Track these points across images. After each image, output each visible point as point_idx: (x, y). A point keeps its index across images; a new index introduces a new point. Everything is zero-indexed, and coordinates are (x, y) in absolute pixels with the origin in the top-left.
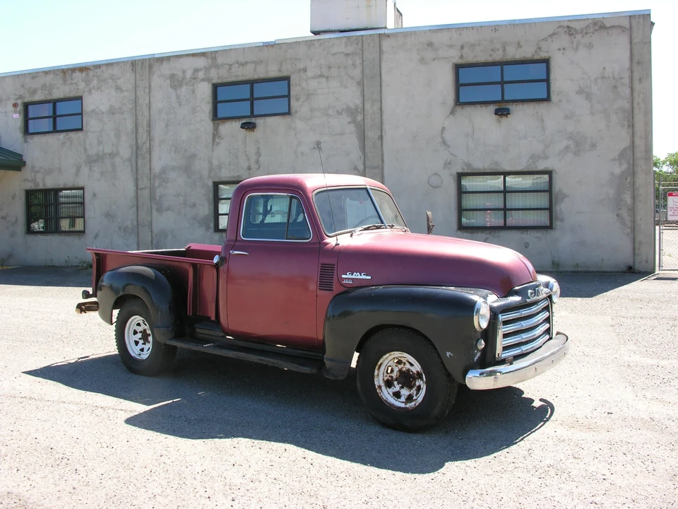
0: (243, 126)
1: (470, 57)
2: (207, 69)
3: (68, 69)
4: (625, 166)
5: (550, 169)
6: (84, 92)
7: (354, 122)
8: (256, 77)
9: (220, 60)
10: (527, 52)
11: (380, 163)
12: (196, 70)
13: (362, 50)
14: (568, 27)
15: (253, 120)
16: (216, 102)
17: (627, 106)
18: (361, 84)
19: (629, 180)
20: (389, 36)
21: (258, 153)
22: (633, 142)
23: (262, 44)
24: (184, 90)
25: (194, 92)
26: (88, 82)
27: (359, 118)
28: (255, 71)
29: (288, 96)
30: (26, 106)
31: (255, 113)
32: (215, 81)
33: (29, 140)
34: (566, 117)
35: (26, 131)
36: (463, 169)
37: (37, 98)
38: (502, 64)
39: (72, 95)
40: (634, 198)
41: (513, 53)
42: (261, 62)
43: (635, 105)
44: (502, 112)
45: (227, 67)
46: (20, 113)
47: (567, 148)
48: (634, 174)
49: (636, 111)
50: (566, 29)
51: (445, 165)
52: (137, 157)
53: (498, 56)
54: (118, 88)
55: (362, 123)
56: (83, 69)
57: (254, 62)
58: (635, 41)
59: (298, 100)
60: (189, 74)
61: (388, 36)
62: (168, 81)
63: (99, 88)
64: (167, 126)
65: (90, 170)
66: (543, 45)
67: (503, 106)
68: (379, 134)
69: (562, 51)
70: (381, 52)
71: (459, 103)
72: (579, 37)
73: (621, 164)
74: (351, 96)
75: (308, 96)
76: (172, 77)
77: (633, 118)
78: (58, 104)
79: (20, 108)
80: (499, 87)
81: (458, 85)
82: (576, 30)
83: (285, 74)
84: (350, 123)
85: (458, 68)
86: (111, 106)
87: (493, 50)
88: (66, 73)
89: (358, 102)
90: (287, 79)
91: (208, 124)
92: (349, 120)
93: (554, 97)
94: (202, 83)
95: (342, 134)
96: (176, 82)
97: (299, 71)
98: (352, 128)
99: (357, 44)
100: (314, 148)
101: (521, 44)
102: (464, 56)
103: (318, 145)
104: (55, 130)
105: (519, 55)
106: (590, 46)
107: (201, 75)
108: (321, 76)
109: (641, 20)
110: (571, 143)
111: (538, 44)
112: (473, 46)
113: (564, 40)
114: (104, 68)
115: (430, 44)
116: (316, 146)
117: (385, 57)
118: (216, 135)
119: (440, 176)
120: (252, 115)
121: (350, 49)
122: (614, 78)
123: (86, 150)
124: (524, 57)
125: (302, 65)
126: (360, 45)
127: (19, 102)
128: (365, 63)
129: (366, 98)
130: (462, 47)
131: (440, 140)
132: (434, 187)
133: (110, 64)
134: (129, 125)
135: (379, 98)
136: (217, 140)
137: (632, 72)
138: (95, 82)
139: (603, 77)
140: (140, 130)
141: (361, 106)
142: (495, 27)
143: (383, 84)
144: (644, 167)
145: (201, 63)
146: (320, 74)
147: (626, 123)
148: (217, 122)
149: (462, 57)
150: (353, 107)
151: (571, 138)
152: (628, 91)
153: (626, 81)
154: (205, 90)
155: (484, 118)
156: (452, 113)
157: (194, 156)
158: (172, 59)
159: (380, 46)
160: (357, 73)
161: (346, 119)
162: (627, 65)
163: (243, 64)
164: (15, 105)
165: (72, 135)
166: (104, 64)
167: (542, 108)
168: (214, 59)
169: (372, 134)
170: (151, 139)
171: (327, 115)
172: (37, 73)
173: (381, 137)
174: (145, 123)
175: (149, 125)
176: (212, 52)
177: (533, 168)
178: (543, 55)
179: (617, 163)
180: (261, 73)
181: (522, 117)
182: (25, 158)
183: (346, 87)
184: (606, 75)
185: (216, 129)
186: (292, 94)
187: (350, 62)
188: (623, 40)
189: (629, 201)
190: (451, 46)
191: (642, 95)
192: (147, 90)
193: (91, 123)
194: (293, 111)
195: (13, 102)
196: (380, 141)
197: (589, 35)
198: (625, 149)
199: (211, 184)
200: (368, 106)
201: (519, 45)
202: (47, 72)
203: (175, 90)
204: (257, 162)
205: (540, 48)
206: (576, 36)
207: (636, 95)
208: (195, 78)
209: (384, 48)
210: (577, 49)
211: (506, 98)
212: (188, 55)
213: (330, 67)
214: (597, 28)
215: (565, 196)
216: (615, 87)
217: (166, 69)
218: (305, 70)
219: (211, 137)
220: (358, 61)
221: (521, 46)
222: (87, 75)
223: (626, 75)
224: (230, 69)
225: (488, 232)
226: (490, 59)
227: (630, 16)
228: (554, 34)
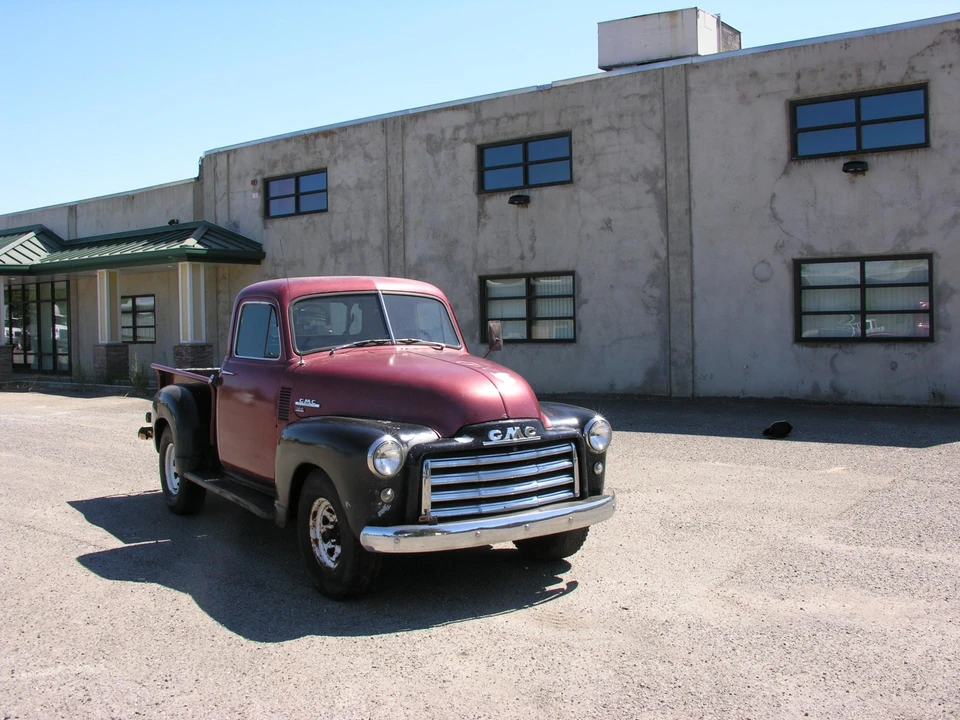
0: (512, 201)
1: (811, 90)
2: (470, 126)
3: (311, 134)
5: (930, 250)
6: (328, 162)
7: (653, 190)
8: (529, 134)
9: (485, 114)
10: (894, 76)
11: (689, 247)
12: (457, 129)
13: (663, 88)
14: (958, 31)
15: (526, 192)
16: (481, 169)
18: (662, 137)
20: (698, 67)
21: (533, 237)
23: (535, 89)
24: (443, 156)
25: (454, 157)
26: (333, 149)
27: (661, 185)
28: (528, 126)
29: (569, 158)
30: (267, 183)
31: (531, 182)
32: (480, 142)
33: (269, 225)
34: (954, 171)
35: (267, 214)
36: (801, 253)
37: (278, 172)
38: (857, 96)
39: (316, 166)
41: (874, 79)
42: (535, 112)
44: (856, 168)
45: (494, 122)
46: (259, 192)
47: (956, 218)
50: (955, 35)
51: (776, 247)
52: (389, 245)
53: (850, 85)
54: (367, 157)
55: (664, 192)
56: (327, 133)
57: (527, 114)
59: (581, 162)
60: (448, 134)
61: (696, 67)
62: (424, 144)
63: (345, 157)
64: (423, 202)
65: (336, 261)
66: (918, 62)
67: (859, 158)
68: (687, 207)
69: (948, 69)
70: (687, 90)
71: (795, 156)
74: (648, 154)
75: (594, 157)
76: (429, 137)
78: (302, 179)
79: (260, 185)
80: (853, 130)
81: (795, 132)
83: (564, 128)
84: (647, 192)
85: (793, 107)
86: (359, 179)
87: (842, 77)
88: (309, 138)
89: (658, 162)
90: (567, 134)
91: (472, 200)
92: (647, 188)
93: (935, 141)
94: (465, 145)
95: (638, 208)
96: (433, 145)
97: (583, 122)
98: (650, 199)
99: (656, 80)
100: (602, 228)
101: (885, 64)
102: (802, 87)
103: (608, 225)
104: (298, 212)
105: (880, 80)
107: (463, 134)
108: (611, 128)
111: (909, 63)
112: (814, 72)
113: (950, 52)
114: (350, 131)
115: (754, 75)
116: (605, 226)
117: (694, 95)
118: (481, 214)
119: (768, 264)
120: (527, 185)
121: (646, 90)
123: (331, 236)
124: (889, 84)
125: (584, 115)
126: (660, 80)
127: (259, 178)
128: (666, 107)
129: (669, 156)
130: (799, 76)
131: (769, 211)
132: (761, 281)
133: (357, 125)
134: (380, 202)
135: (686, 155)
136: (483, 220)
138: (340, 150)
140: (393, 209)
141: (662, 167)
142: (846, 41)
143: (692, 134)
145: (462, 118)
146: (608, 125)
148: (482, 196)
149: (798, 90)
150: (651, 169)
154: (467, 154)
155: (829, 177)
156: (786, 172)
157: (456, 242)
158: (428, 116)
159: (686, 82)
160: (656, 121)
161: (643, 186)
163: (512, 118)
164: (254, 182)
165: (316, 217)
166: (351, 126)
167: (916, 159)
168: (478, 112)
169: (677, 207)
170: (405, 221)
171: (620, 182)
172: (278, 141)
173: (689, 211)
174: (398, 200)
175: (403, 203)
176: (475, 103)
177: (903, 250)
178: (918, 78)
180: (535, 128)
181: (886, 173)
182: (266, 248)
183: (642, 142)
185: (482, 205)
186: (573, 156)
187: (647, 107)
190: (782, 75)
192: (400, 157)
193: (337, 203)
194: (575, 178)
195: (251, 178)
196: (688, 217)
199: (475, 279)
200: (671, 168)
201: (881, 66)
202: (288, 139)
203: (433, 155)
204: (532, 248)
205: (913, 68)
208: (455, 139)
209: (692, 85)
211: (865, 146)
212: (447, 109)
213: (621, 116)
215: (953, 291)
217: (421, 128)
218: (590, 121)
219: (476, 216)
220: (658, 106)
221: (884, 67)
222: (332, 140)
224: (498, 124)
225: (837, 345)
226: (838, 90)
228: (935, 44)
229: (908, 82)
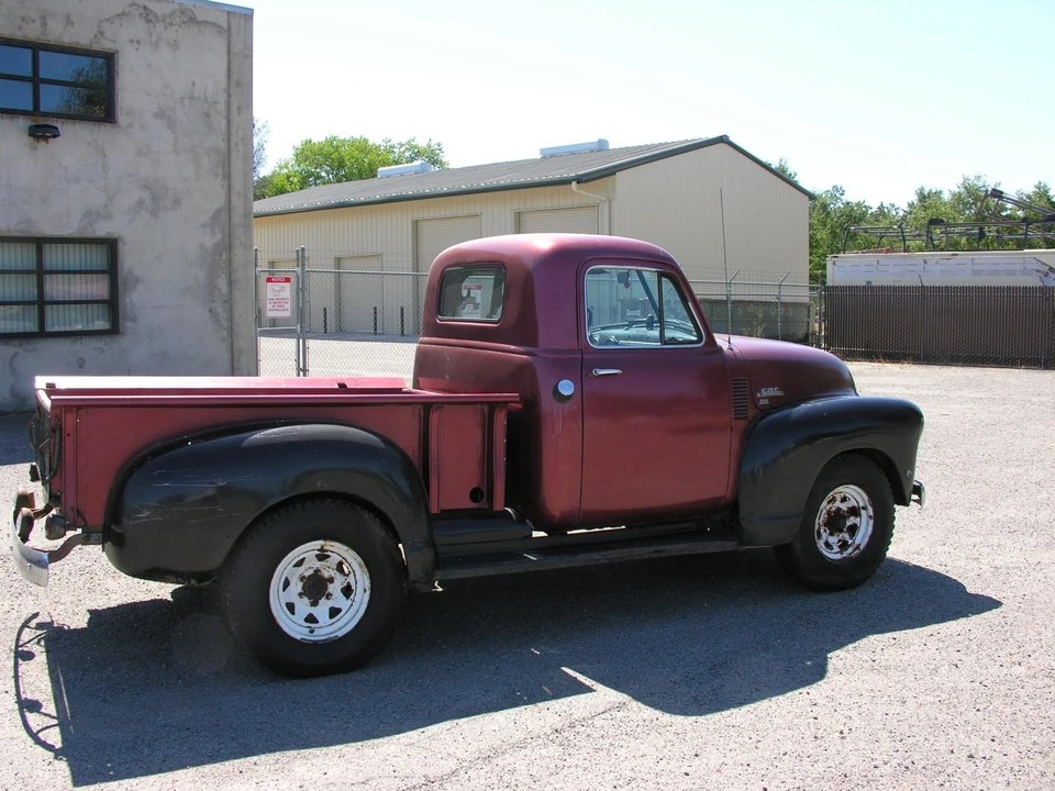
4: (219, 236)
5: (116, 236)
10: (81, 36)
14: (145, 8)
17: (222, 145)
19: (224, 257)
22: (230, 201)
34: (139, 153)
38: (36, 48)
40: (230, 284)
41: (59, 33)
43: (233, 144)
44: (42, 132)
47: (140, 202)
48: (230, 248)
49: (234, 155)
50: (142, 11)
53: (33, 32)
58: (234, 50)
66: (106, 27)
67: (41, 121)
69: (136, 45)
72: (160, 27)
73: (213, 234)
77: (229, 165)
80: (29, 87)
82: (156, 16)
87: (23, 19)
93: (121, 118)
101: (73, 19)
105: (68, 38)
106: (175, 45)
109: (242, 21)
110: (146, 196)
111: (98, 26)
113: (138, 28)
122: (206, 99)
124: (77, 43)
137: (229, 96)
139: (192, 98)
144: (242, 238)
147: (220, 171)
151: (147, 188)
152: (223, 123)
153: (222, 107)
162: (224, 85)
167: (103, 134)
177: (88, 234)
178: (106, 45)
179: (208, 231)
181: (71, 144)
184: (196, 95)
188: (220, 45)
189: (225, 289)
191: (241, 133)
197: (174, 28)
198: (219, 211)
201: (69, 21)
205: (102, 33)
206: (157, 25)
207: (233, 130)
210: (157, 46)
211: (44, 108)
214: (186, 19)
215: (138, 280)
216: (207, 115)
221: (72, 23)
223: (222, 97)
225: (17, 342)
226: (19, 35)
227: (228, 12)
228: (123, 14)
229: (96, 47)
